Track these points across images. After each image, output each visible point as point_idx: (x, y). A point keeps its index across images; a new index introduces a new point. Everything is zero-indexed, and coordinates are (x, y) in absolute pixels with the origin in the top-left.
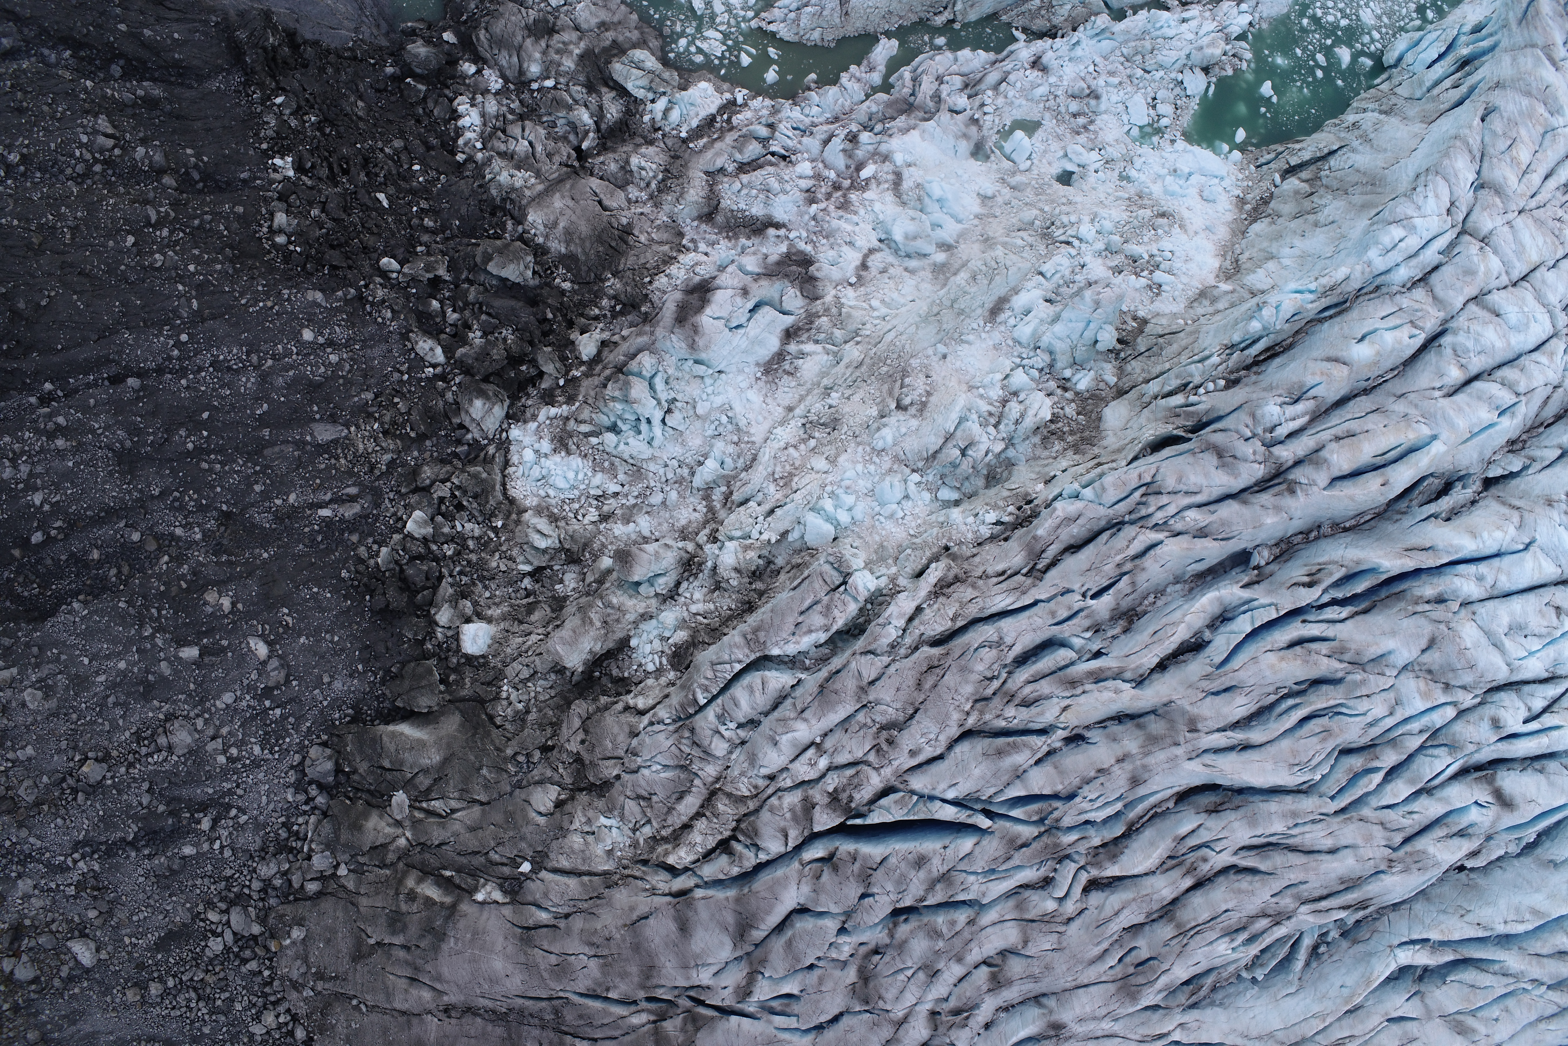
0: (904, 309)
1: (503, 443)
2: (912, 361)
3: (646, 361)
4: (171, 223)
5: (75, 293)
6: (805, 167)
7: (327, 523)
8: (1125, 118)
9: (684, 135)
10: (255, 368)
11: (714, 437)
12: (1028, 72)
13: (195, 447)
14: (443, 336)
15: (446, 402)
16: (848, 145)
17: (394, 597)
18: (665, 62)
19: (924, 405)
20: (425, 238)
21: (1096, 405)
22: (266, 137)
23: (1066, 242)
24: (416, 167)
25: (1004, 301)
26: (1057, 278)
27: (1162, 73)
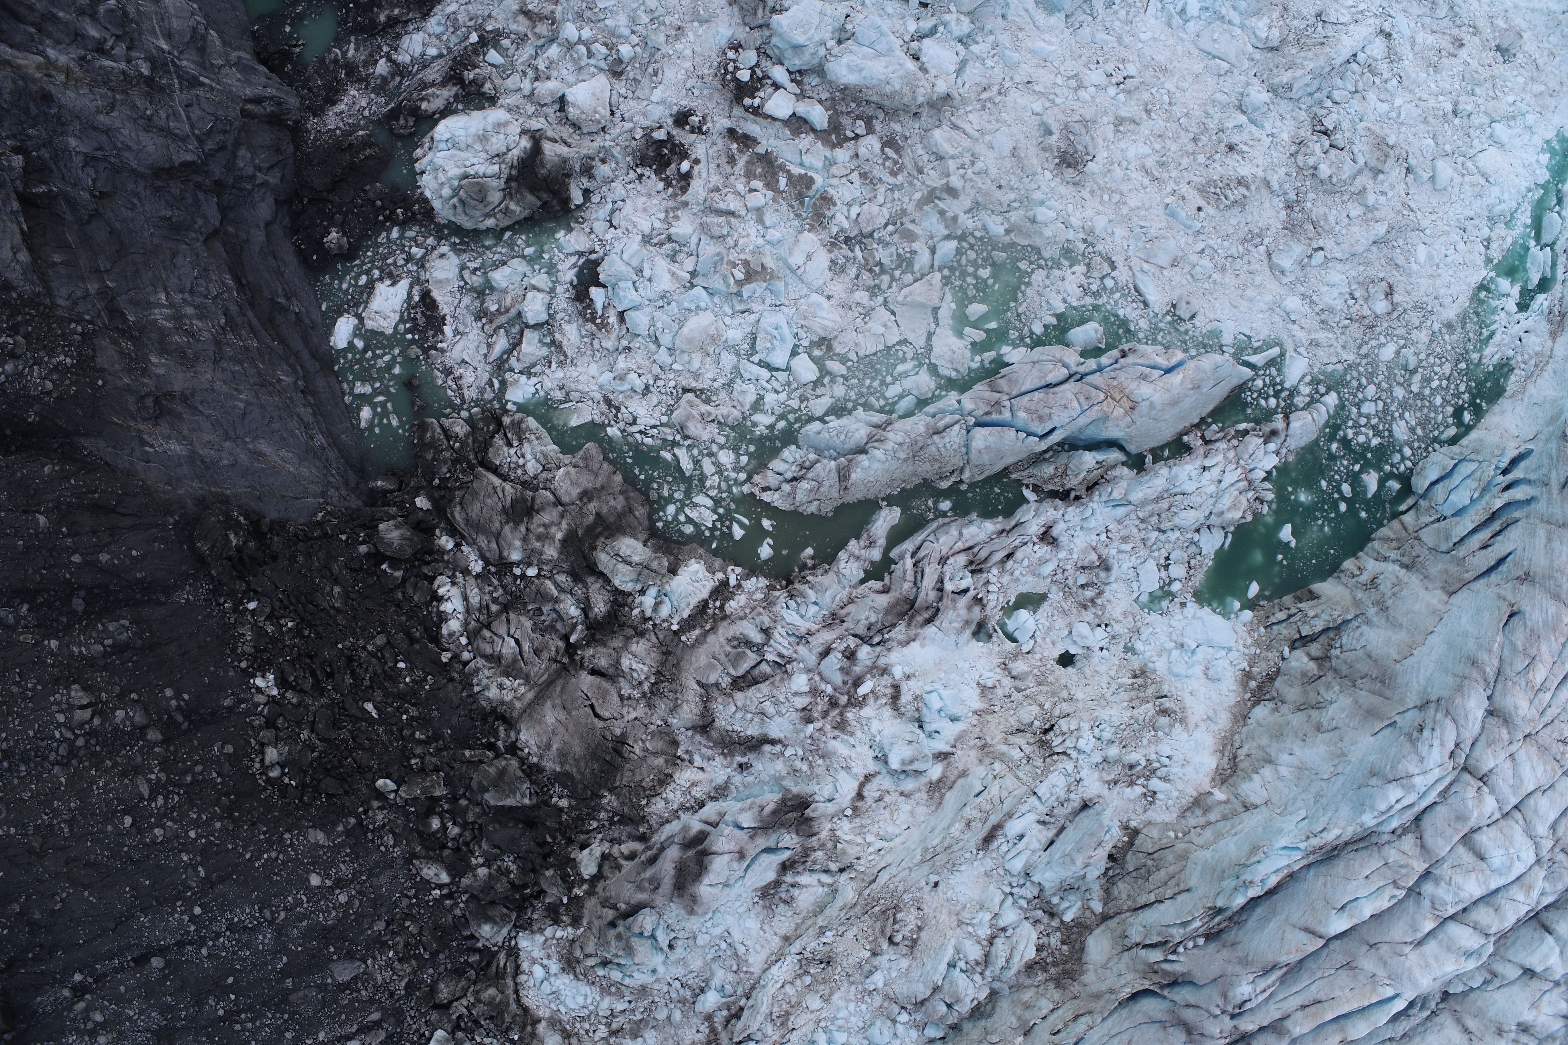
0: (898, 840)
1: (510, 950)
2: (905, 897)
3: (646, 920)
4: (164, 787)
5: (85, 887)
6: (800, 682)
9: (675, 627)
10: (271, 923)
11: (714, 959)
12: (1036, 548)
13: (226, 1012)
14: (447, 852)
15: (455, 916)
16: (846, 663)
18: (651, 536)
19: (915, 942)
20: (418, 750)
21: (1080, 934)
22: (244, 653)
23: (1065, 753)
24: (402, 665)
25: (997, 827)
26: (1052, 801)
27: (1177, 534)
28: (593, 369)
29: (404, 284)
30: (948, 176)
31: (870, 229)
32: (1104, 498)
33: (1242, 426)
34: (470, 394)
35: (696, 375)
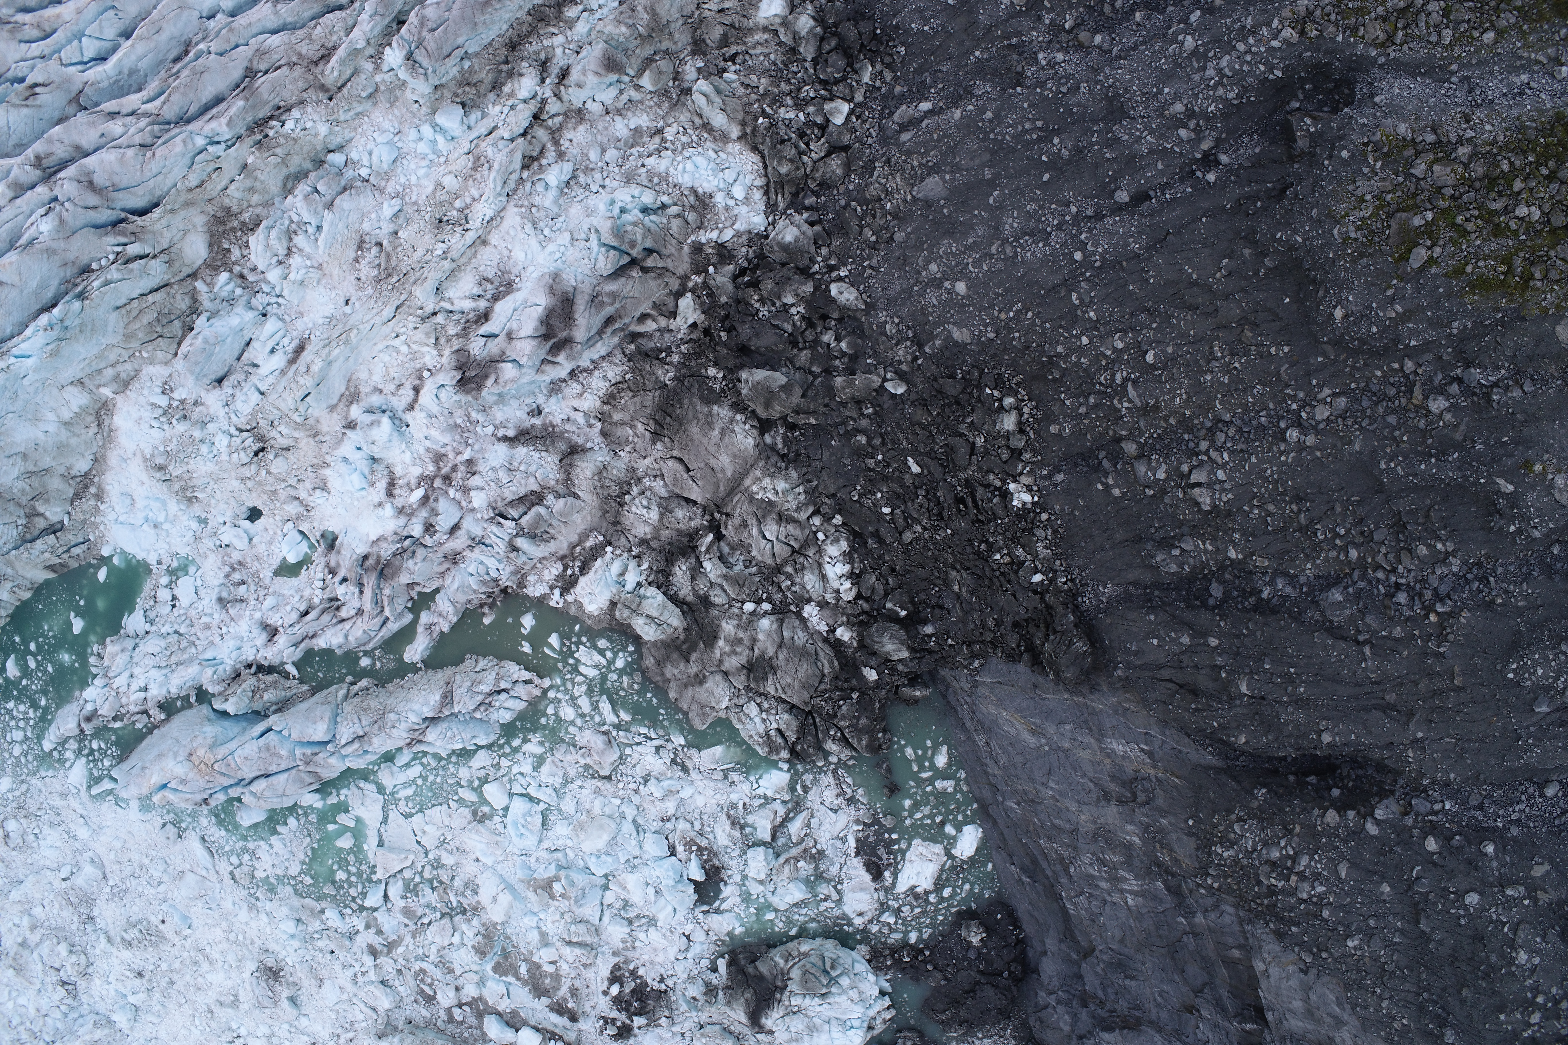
0: (381, 346)
1: (773, 212)
2: (370, 292)
3: (606, 263)
4: (1115, 392)
5: (1196, 283)
6: (479, 500)
7: (924, 98)
8: (199, 583)
9: (609, 549)
10: (1006, 241)
11: (557, 217)
12: (280, 623)
13: (1051, 141)
14: (836, 315)
15: (828, 247)
16: (433, 520)
17: (850, 32)
18: (637, 639)
19: (360, 248)
20: (864, 423)
21: (214, 259)
22: (1045, 528)
23: (241, 431)
24: (886, 510)
25: (293, 361)
26: (247, 387)
27: (164, 630)
28: (700, 801)
29: (902, 887)
30: (376, 966)
31: (443, 922)
32: (221, 668)
33: (117, 725)
34: (827, 779)
35: (597, 792)
